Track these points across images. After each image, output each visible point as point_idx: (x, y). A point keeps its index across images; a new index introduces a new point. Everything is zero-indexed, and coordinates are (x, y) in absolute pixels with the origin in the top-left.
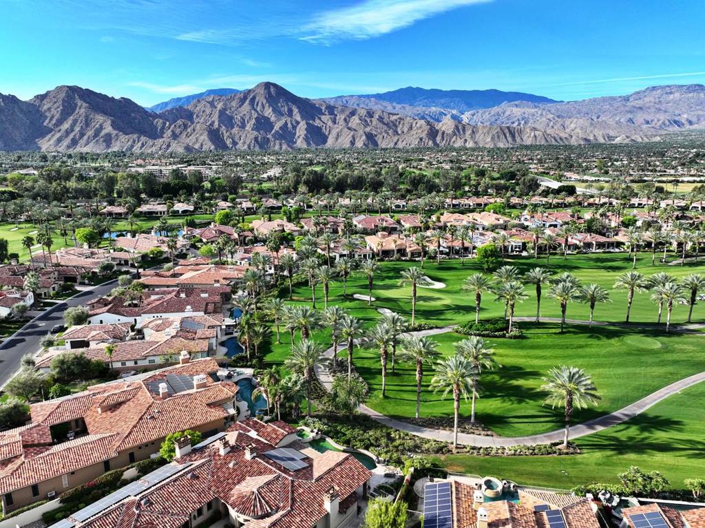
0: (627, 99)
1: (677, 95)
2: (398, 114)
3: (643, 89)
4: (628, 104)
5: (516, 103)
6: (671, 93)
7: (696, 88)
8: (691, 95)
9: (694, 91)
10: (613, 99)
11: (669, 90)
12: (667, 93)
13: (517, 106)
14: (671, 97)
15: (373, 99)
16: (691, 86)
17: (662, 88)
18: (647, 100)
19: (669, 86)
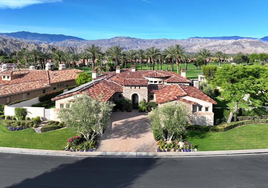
0: (109, 40)
1: (124, 40)
2: (20, 41)
3: (114, 37)
4: (110, 42)
5: (71, 40)
6: (122, 39)
7: (129, 38)
8: (128, 40)
9: (128, 39)
10: (105, 40)
11: (121, 38)
12: (121, 39)
13: (72, 41)
14: (122, 40)
15: (5, 35)
16: (127, 37)
17: (119, 37)
18: (115, 40)
19: (121, 37)
